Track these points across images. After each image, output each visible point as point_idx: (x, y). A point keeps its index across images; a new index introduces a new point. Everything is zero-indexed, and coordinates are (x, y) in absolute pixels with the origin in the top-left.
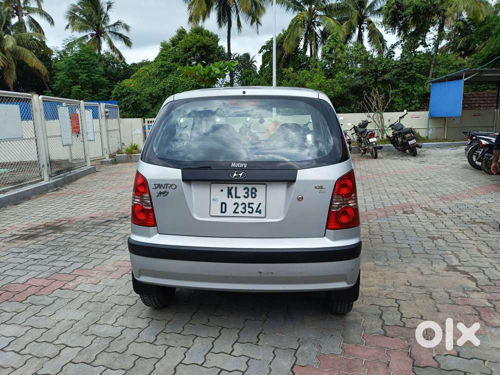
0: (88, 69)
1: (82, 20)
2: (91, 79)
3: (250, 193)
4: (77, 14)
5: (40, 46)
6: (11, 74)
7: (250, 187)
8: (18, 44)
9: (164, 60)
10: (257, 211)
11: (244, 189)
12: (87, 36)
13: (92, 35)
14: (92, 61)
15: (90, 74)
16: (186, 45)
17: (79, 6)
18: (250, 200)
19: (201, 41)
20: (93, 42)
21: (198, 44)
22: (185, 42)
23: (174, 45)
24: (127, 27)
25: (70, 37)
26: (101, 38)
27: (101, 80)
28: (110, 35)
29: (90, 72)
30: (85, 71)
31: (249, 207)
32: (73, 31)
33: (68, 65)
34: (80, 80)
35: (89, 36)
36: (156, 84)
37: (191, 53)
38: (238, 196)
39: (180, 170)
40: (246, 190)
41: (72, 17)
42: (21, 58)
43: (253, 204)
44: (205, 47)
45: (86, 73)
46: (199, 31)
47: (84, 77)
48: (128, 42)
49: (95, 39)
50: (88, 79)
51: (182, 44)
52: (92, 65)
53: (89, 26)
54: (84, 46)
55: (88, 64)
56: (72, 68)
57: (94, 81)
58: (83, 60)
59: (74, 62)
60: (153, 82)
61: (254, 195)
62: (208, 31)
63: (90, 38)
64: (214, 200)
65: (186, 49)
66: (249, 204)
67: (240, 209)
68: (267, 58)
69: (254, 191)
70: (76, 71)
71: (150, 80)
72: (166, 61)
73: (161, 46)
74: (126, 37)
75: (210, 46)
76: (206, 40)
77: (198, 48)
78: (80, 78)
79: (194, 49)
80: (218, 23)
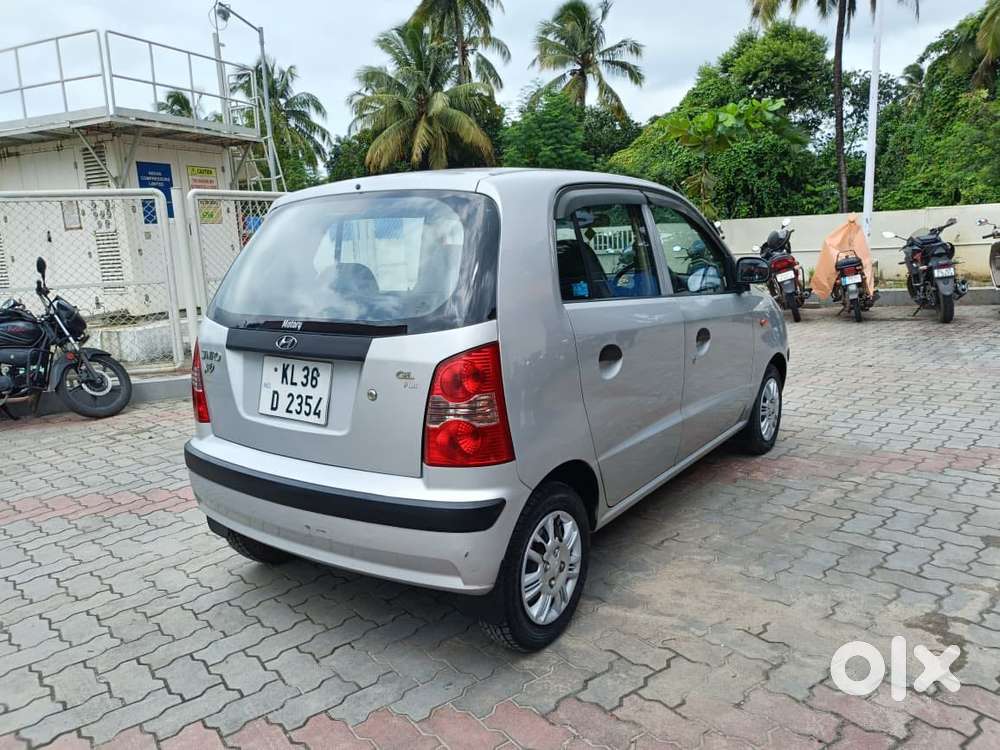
0: (556, 138)
1: (557, 47)
2: (560, 156)
3: (310, 377)
4: (551, 37)
5: (484, 104)
6: (440, 159)
7: (311, 366)
8: (452, 105)
9: (695, 104)
10: (315, 413)
11: (304, 370)
12: (564, 76)
13: (573, 73)
14: (564, 122)
15: (558, 146)
16: (748, 67)
17: (555, 24)
18: (308, 391)
19: (782, 53)
20: (573, 84)
21: (775, 61)
22: (748, 61)
23: (725, 70)
24: (636, 49)
25: (533, 81)
26: (588, 75)
27: (577, 156)
28: (603, 69)
29: (559, 142)
30: (551, 141)
31: (307, 404)
32: (541, 70)
33: (524, 133)
34: (542, 157)
35: (568, 74)
36: (676, 154)
37: (758, 81)
38: (294, 381)
39: (227, 329)
40: (306, 372)
41: (544, 45)
42: (454, 130)
43: (311, 398)
44: (791, 66)
45: (552, 144)
46: (782, 32)
47: (548, 153)
48: (636, 76)
49: (577, 79)
50: (554, 155)
51: (741, 66)
52: (565, 127)
53: (569, 57)
54: (555, 95)
55: (556, 127)
56: (530, 137)
57: (565, 158)
58: (550, 121)
59: (534, 126)
60: (671, 151)
61: (314, 383)
62: (805, 30)
63: (569, 78)
64: (266, 385)
65: (748, 74)
66: (308, 397)
67: (295, 407)
68: (938, 71)
69: (315, 375)
70: (536, 142)
71: (664, 148)
72: (699, 105)
73: (699, 74)
74: (635, 67)
75: (803, 61)
76: (795, 50)
77: (776, 70)
78: (540, 154)
79: (767, 74)
80: (819, 9)
